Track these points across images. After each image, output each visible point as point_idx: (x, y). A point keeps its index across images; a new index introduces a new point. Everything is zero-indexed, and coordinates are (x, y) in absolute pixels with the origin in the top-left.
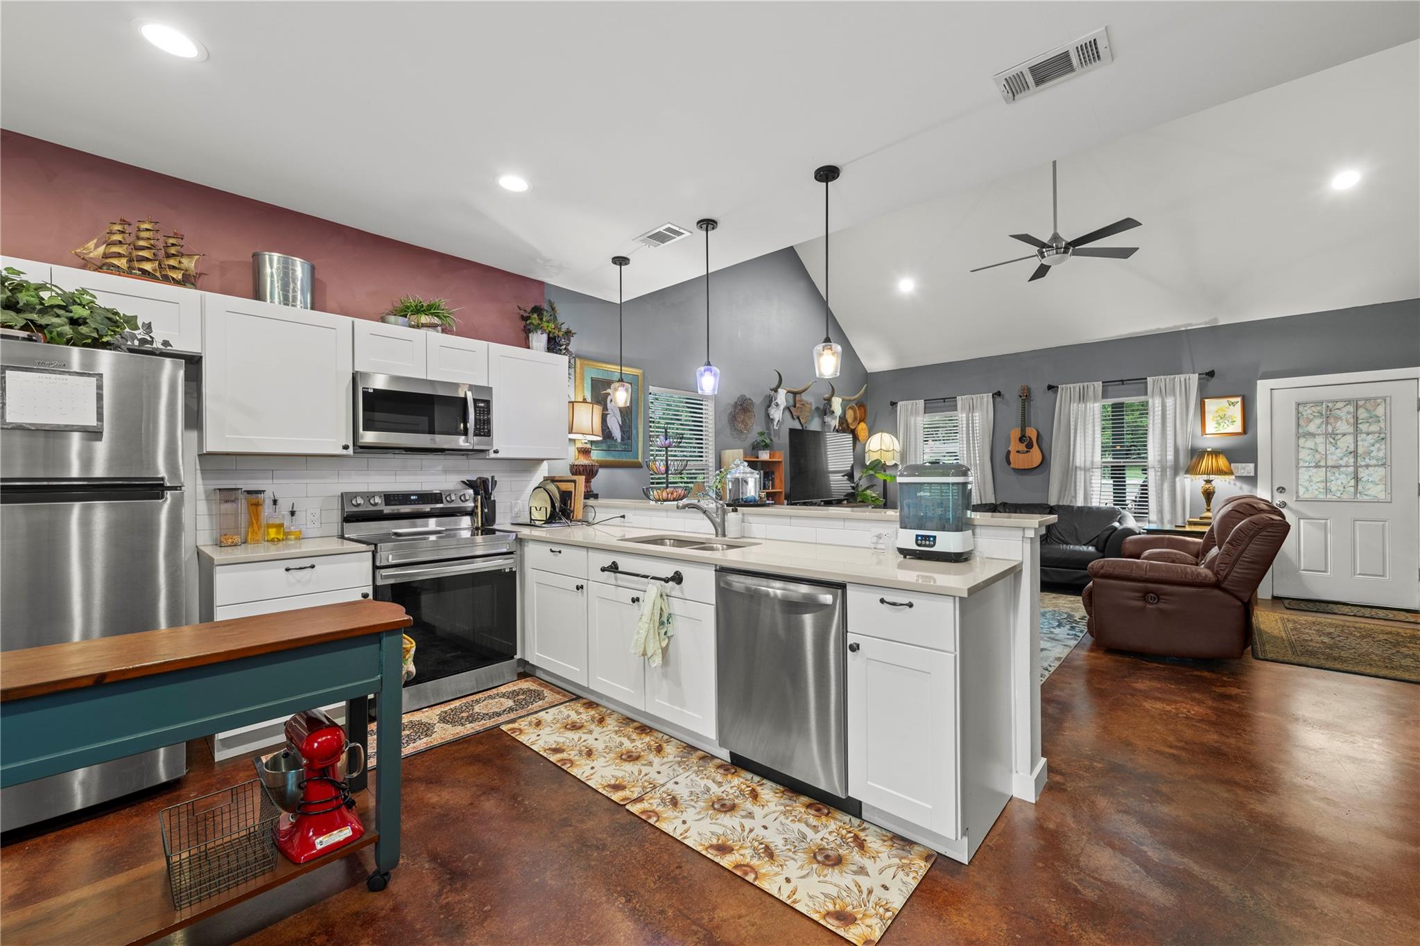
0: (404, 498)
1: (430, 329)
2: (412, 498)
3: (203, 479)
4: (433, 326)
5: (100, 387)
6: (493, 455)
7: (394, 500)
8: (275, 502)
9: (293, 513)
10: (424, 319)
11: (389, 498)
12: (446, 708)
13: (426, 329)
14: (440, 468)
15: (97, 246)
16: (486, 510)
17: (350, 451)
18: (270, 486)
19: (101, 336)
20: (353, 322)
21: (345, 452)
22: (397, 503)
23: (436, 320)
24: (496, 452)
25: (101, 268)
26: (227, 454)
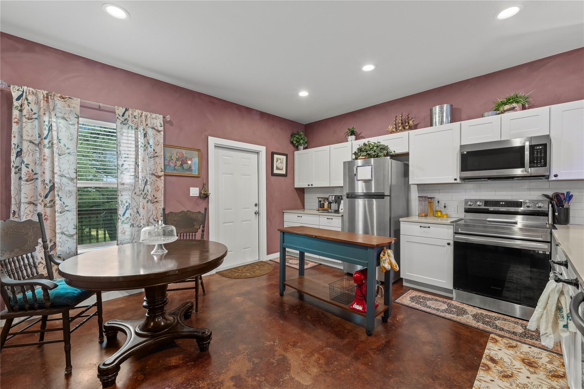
0: (496, 203)
1: (510, 112)
2: (501, 203)
3: (418, 193)
4: (513, 109)
5: (372, 168)
6: (554, 178)
7: (490, 204)
8: (438, 202)
9: (445, 207)
10: (507, 107)
11: (487, 203)
12: (480, 311)
13: (507, 112)
14: (526, 187)
15: (391, 127)
16: (557, 214)
17: (459, 181)
18: (438, 196)
19: (378, 154)
20: (461, 124)
21: (456, 182)
22: (491, 205)
23: (514, 105)
24: (556, 176)
25: (391, 133)
26: (425, 184)
